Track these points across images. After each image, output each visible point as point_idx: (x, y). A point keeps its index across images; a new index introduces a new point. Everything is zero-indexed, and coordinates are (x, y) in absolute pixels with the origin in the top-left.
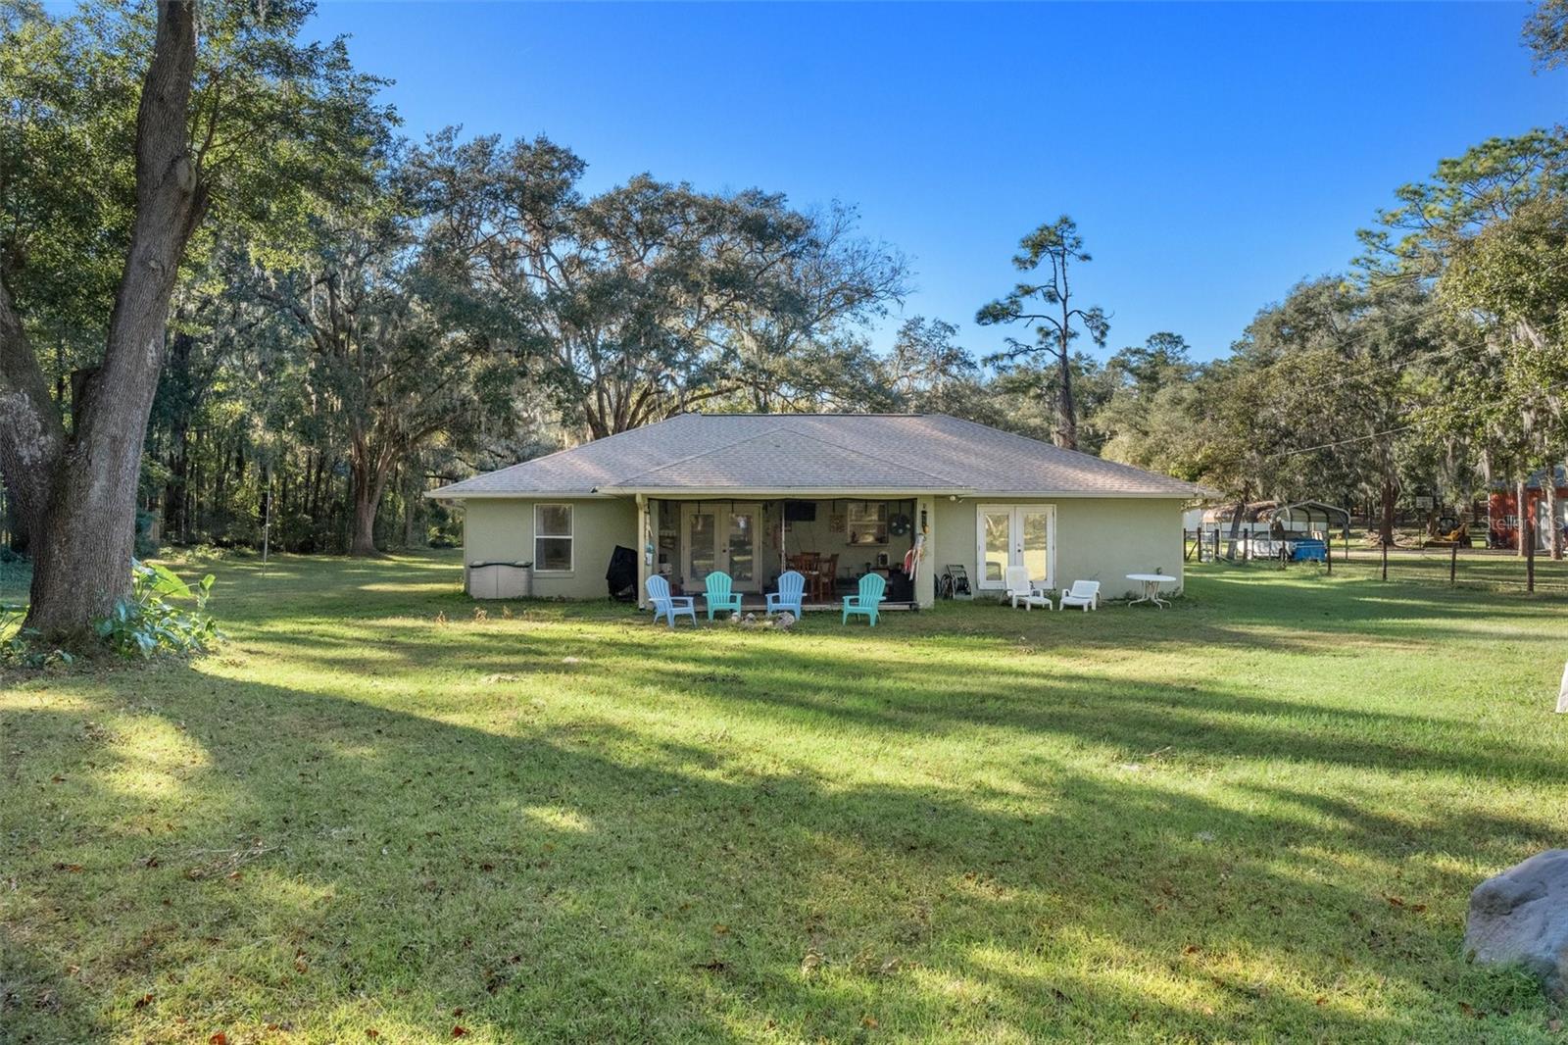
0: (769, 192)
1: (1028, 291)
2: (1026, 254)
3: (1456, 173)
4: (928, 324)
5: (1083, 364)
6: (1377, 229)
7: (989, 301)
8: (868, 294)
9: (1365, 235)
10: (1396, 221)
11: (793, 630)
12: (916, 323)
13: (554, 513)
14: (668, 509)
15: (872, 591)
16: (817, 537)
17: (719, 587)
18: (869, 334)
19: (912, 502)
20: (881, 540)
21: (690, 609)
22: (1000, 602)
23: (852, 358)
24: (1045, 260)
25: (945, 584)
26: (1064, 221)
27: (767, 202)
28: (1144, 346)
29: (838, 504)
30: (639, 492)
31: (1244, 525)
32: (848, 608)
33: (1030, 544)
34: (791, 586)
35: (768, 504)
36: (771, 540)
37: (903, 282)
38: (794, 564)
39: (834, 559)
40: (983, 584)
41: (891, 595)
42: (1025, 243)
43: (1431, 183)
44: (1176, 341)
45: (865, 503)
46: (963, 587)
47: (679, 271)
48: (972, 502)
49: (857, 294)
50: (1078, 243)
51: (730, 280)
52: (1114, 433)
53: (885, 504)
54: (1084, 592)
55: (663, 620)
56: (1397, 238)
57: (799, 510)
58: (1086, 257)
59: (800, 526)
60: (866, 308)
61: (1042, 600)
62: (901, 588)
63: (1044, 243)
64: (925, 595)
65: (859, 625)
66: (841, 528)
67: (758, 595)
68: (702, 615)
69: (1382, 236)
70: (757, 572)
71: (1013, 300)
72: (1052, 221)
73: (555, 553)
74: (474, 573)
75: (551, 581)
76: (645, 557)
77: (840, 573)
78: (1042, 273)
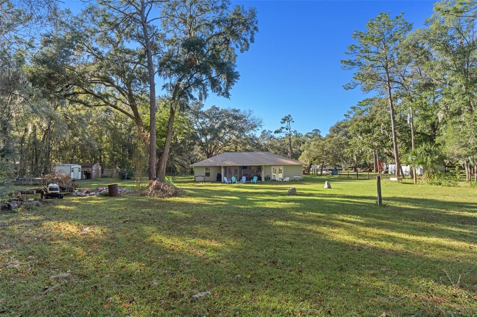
0: (237, 109)
1: (283, 128)
2: (283, 121)
3: (360, 104)
4: (267, 131)
5: (300, 135)
6: (348, 114)
7: (276, 130)
8: (255, 126)
9: (345, 115)
10: (350, 112)
11: (245, 184)
12: (265, 131)
13: (207, 168)
14: (225, 167)
15: (255, 179)
16: (247, 171)
17: (234, 179)
18: (255, 133)
19: (261, 166)
20: (257, 172)
21: (230, 182)
22: (275, 181)
23: (253, 139)
24: (286, 122)
25: (266, 178)
26: (289, 115)
27: (237, 111)
28: (312, 132)
29: (250, 167)
30: (222, 165)
31: (324, 168)
32: (252, 181)
33: (279, 173)
34: (244, 178)
35: (240, 167)
36: (240, 172)
37: (262, 124)
38: (244, 175)
39: (250, 175)
40: (273, 178)
41: (258, 180)
42: (282, 120)
43: (356, 106)
44: (318, 131)
45: (254, 166)
46: (269, 179)
47: (222, 126)
48: (271, 166)
49: (253, 127)
50: (292, 119)
51: (231, 127)
52: (304, 151)
53: (257, 166)
54: (287, 179)
55: (227, 183)
56: (351, 116)
57: (245, 167)
58: (293, 122)
59: (245, 170)
60: (255, 129)
61: (281, 180)
62: (260, 178)
63: (286, 119)
64: (263, 180)
65: (253, 183)
66: (251, 170)
67: (239, 180)
68: (232, 183)
69: (349, 115)
70: (238, 177)
71: (281, 129)
72: (287, 115)
73: (208, 174)
74: (196, 178)
75: (207, 178)
76: (223, 175)
77: (251, 177)
78: (285, 125)
